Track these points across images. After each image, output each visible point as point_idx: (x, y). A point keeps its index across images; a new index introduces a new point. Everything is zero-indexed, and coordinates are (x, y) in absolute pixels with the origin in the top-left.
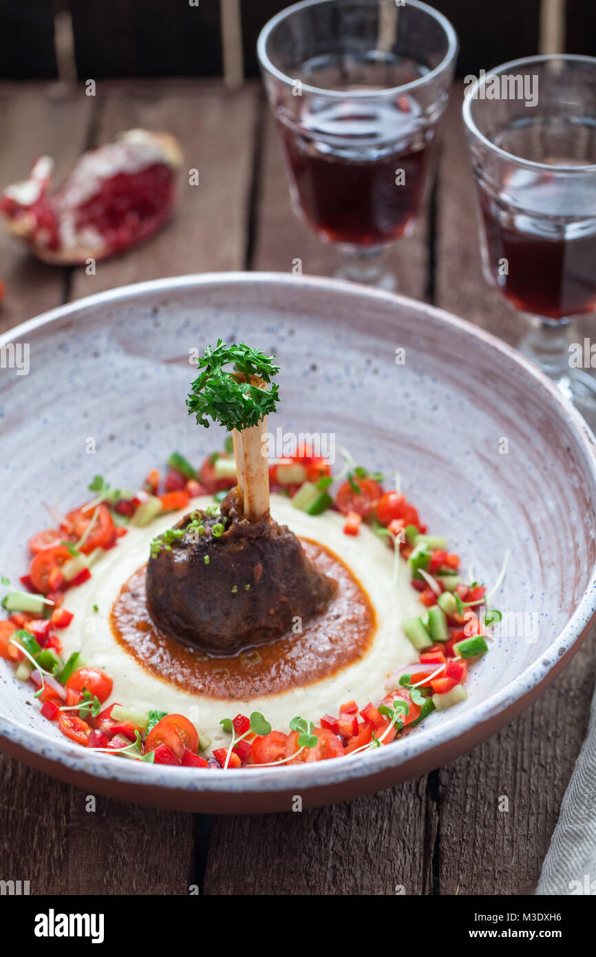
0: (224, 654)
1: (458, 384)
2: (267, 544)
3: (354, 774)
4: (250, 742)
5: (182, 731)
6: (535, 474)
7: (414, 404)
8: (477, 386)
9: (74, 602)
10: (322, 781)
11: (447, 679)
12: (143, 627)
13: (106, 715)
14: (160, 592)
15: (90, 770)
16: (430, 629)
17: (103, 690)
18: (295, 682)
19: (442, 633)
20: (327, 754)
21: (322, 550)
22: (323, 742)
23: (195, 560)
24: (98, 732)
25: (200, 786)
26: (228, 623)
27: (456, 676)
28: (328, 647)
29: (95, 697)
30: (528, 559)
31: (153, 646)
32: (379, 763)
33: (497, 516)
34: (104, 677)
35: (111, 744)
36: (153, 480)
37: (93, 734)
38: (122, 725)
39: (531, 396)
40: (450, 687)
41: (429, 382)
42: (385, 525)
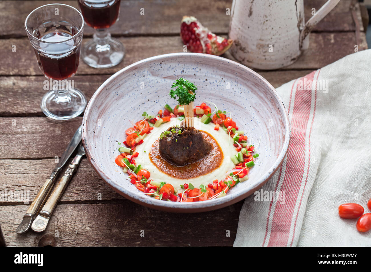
0: (181, 166)
1: (248, 86)
2: (193, 136)
3: (217, 204)
4: (189, 191)
5: (170, 188)
6: (269, 114)
7: (235, 91)
8: (253, 87)
9: (139, 149)
10: (208, 206)
11: (243, 174)
12: (158, 158)
13: (148, 183)
14: (163, 149)
15: (146, 202)
16: (238, 159)
17: (148, 176)
18: (201, 174)
19: (242, 159)
20: (210, 195)
21: (209, 135)
22: (209, 192)
23: (173, 140)
24: (147, 188)
25: (176, 207)
26: (182, 158)
27: (245, 173)
28: (210, 164)
29: (146, 178)
30: (266, 139)
31: (161, 163)
32: (224, 201)
33: (258, 126)
34: (148, 172)
35: (150, 192)
36: (161, 113)
37: (145, 188)
38: (153, 186)
39: (268, 92)
40: (244, 176)
41: (239, 85)
42: (227, 127)
